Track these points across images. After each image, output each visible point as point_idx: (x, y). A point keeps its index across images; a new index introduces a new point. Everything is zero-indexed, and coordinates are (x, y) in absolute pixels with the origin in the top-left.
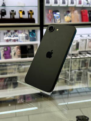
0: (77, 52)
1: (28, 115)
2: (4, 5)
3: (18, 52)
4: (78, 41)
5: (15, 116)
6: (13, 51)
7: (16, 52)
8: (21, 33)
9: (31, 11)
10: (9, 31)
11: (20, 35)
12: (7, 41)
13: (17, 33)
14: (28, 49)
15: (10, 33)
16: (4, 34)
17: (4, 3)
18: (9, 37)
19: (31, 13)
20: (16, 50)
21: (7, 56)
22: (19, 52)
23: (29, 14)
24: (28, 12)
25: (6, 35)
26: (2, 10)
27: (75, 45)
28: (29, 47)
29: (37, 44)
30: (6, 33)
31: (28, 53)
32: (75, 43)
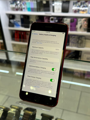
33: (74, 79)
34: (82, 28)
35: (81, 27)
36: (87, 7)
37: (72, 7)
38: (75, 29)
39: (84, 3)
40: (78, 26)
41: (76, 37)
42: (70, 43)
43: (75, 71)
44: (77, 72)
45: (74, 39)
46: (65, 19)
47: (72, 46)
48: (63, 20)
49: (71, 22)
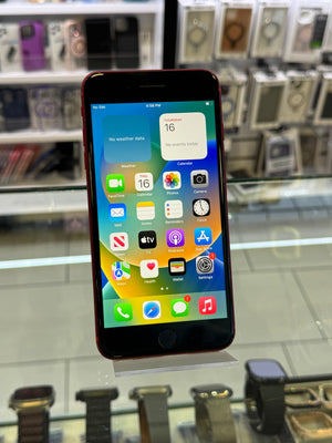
3: (77, 42)
4: (325, 12)
6: (57, 41)
7: (67, 43)
14: (118, 34)
20: (66, 36)
21: (33, 57)
22: (80, 46)
28: (120, 26)
29: (152, 16)
31: (117, 51)
32: (308, 20)
34: (68, 56)
35: (63, 52)
38: (44, 64)
40: (53, 50)
41: (51, 91)
42: (34, 119)
43: (67, 217)
44: (77, 220)
45: (46, 100)
47: (41, 128)
49: (24, 35)
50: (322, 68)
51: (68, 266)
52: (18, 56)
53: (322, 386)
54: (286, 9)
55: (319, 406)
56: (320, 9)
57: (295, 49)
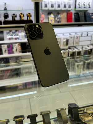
0: (67, 47)
1: (29, 99)
2: (5, 9)
3: (19, 48)
4: (68, 39)
5: (18, 99)
6: (15, 48)
7: (17, 48)
8: (21, 32)
9: (29, 14)
10: (10, 31)
11: (20, 34)
12: (10, 39)
13: (17, 33)
14: (28, 46)
15: (11, 33)
16: (7, 33)
17: (5, 8)
18: (11, 35)
19: (29, 15)
21: (10, 51)
22: (20, 49)
23: (28, 16)
24: (27, 14)
25: (8, 34)
26: (5, 13)
27: (65, 42)
28: (28, 44)
30: (9, 33)
31: (28, 49)
32: (65, 40)
33: (20, 92)
34: (18, 51)
35: (16, 50)
36: (18, 35)
37: (6, 36)
38: (13, 53)
39: (15, 33)
40: (14, 50)
41: (14, 58)
43: (18, 85)
44: (20, 86)
45: (13, 60)
46: (2, 46)
48: (1, 47)
49: (8, 47)
50: (69, 50)
51: (19, 97)
52: (7, 51)
53: (85, 108)
54: (60, 39)
55: (86, 112)
56: (67, 38)
57: (63, 46)
